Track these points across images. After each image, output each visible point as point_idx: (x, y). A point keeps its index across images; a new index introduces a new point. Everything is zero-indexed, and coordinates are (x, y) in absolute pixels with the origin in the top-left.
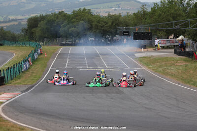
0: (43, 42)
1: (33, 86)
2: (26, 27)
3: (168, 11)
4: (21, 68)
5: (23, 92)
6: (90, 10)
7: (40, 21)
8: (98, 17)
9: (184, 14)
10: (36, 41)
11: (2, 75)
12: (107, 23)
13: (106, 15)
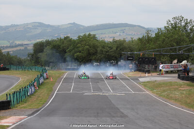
0: (49, 67)
1: (39, 110)
2: (32, 52)
3: (172, 36)
4: (27, 92)
5: (29, 115)
6: (94, 35)
7: (46, 46)
8: (103, 42)
9: (187, 39)
10: (42, 66)
11: (9, 99)
12: (112, 48)
13: (111, 40)
